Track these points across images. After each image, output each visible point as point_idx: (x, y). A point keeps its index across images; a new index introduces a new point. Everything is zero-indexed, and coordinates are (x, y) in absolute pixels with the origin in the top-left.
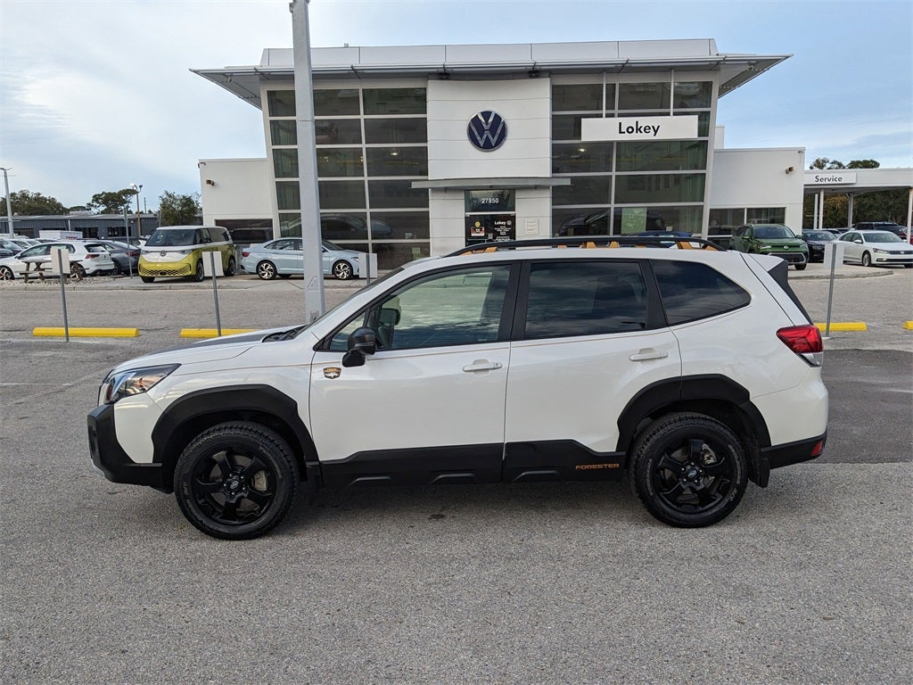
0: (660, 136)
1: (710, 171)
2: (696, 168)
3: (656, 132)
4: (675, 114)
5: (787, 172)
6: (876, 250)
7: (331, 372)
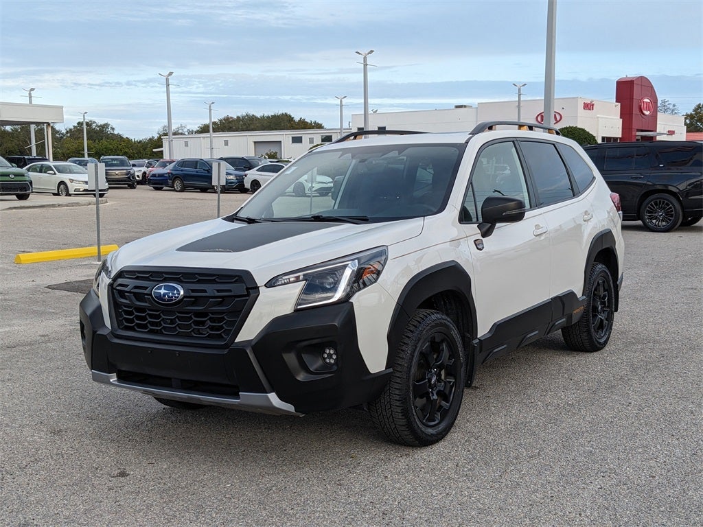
6: (72, 181)
7: (478, 245)
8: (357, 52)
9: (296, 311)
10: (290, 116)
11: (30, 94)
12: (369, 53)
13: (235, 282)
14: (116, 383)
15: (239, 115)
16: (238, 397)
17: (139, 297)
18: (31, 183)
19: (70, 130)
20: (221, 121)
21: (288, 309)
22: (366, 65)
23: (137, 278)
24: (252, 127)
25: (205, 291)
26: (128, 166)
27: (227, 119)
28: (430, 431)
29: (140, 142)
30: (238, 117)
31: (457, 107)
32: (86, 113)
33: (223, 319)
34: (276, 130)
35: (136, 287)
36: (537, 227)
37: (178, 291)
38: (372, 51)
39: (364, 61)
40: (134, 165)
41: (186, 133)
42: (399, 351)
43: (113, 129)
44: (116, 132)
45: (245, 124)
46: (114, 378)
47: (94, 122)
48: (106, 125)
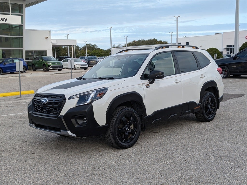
0: (8, 22)
1: (25, 37)
2: (19, 35)
3: (6, 21)
4: (12, 15)
5: (46, 38)
6: (76, 64)
7: (148, 86)
8: (174, 17)
9: (76, 106)
10: (156, 39)
11: (68, 36)
12: (178, 17)
13: (60, 98)
14: (34, 127)
15: (138, 40)
16: (60, 132)
17: (38, 102)
18: (62, 65)
19: (83, 47)
20: (132, 42)
21: (74, 106)
22: (177, 21)
23: (39, 97)
24: (143, 44)
25: (52, 100)
26: (96, 59)
27: (134, 42)
28: (125, 144)
29: (106, 50)
30: (138, 41)
31: (216, 34)
32: (86, 41)
33: (57, 109)
34: (151, 44)
35: (38, 99)
36: (176, 80)
37: (46, 100)
38: (179, 16)
39: (177, 20)
40: (98, 59)
41: (121, 47)
42: (112, 119)
43: (97, 46)
44: (98, 47)
45: (140, 43)
46: (34, 126)
47: (91, 44)
48: (95, 45)
